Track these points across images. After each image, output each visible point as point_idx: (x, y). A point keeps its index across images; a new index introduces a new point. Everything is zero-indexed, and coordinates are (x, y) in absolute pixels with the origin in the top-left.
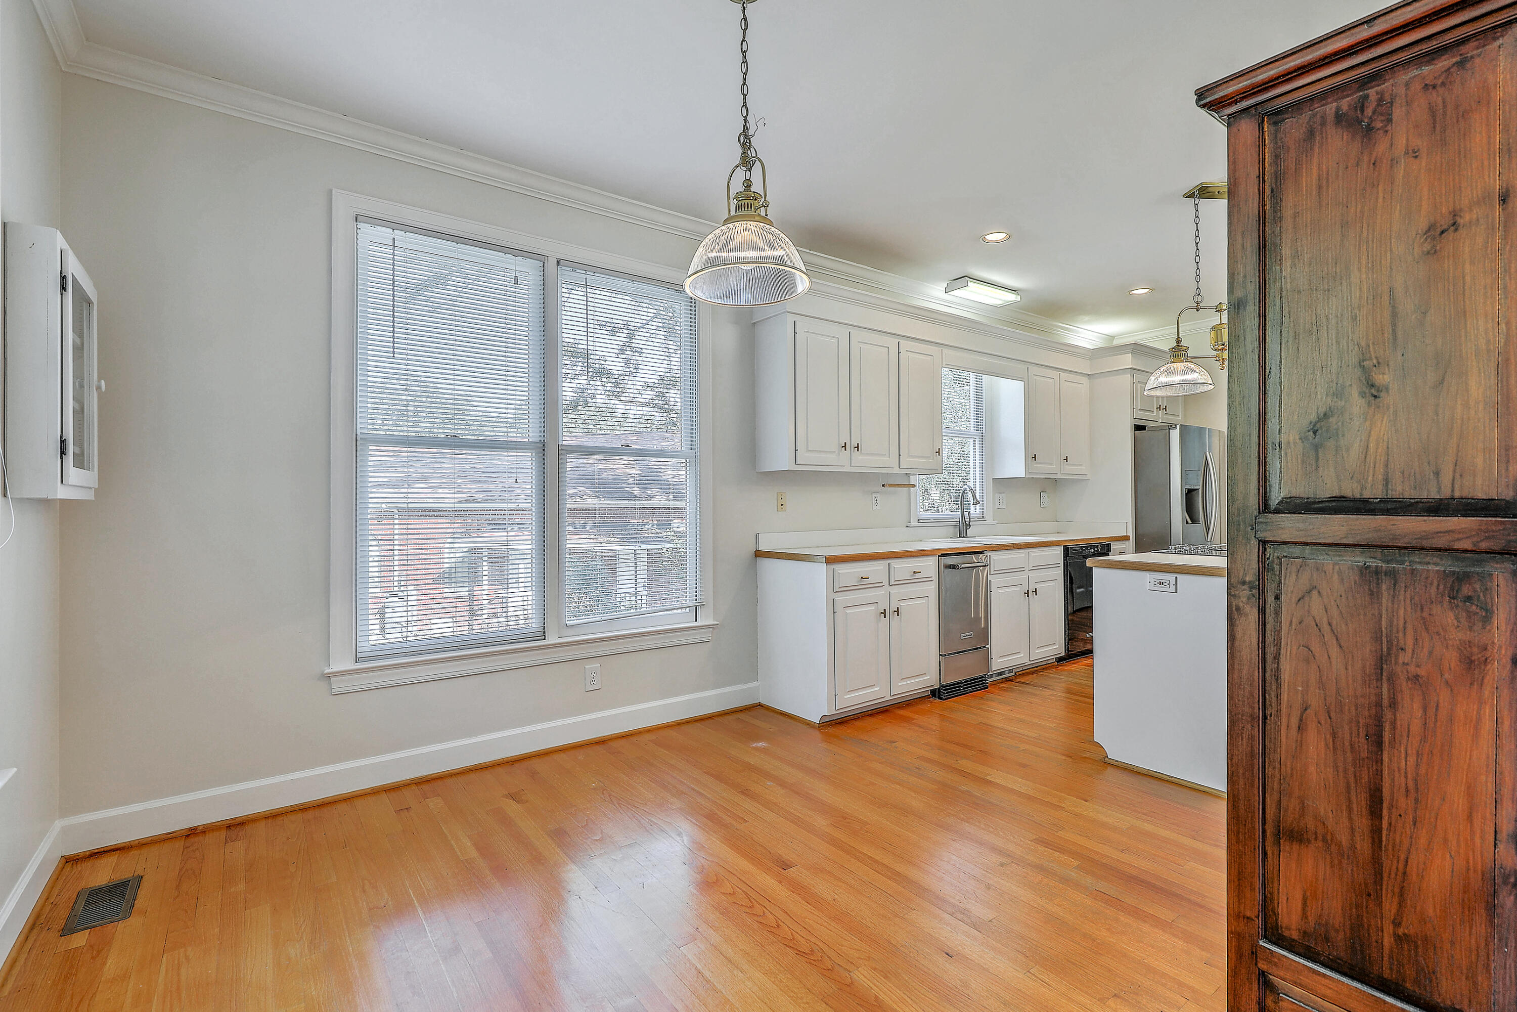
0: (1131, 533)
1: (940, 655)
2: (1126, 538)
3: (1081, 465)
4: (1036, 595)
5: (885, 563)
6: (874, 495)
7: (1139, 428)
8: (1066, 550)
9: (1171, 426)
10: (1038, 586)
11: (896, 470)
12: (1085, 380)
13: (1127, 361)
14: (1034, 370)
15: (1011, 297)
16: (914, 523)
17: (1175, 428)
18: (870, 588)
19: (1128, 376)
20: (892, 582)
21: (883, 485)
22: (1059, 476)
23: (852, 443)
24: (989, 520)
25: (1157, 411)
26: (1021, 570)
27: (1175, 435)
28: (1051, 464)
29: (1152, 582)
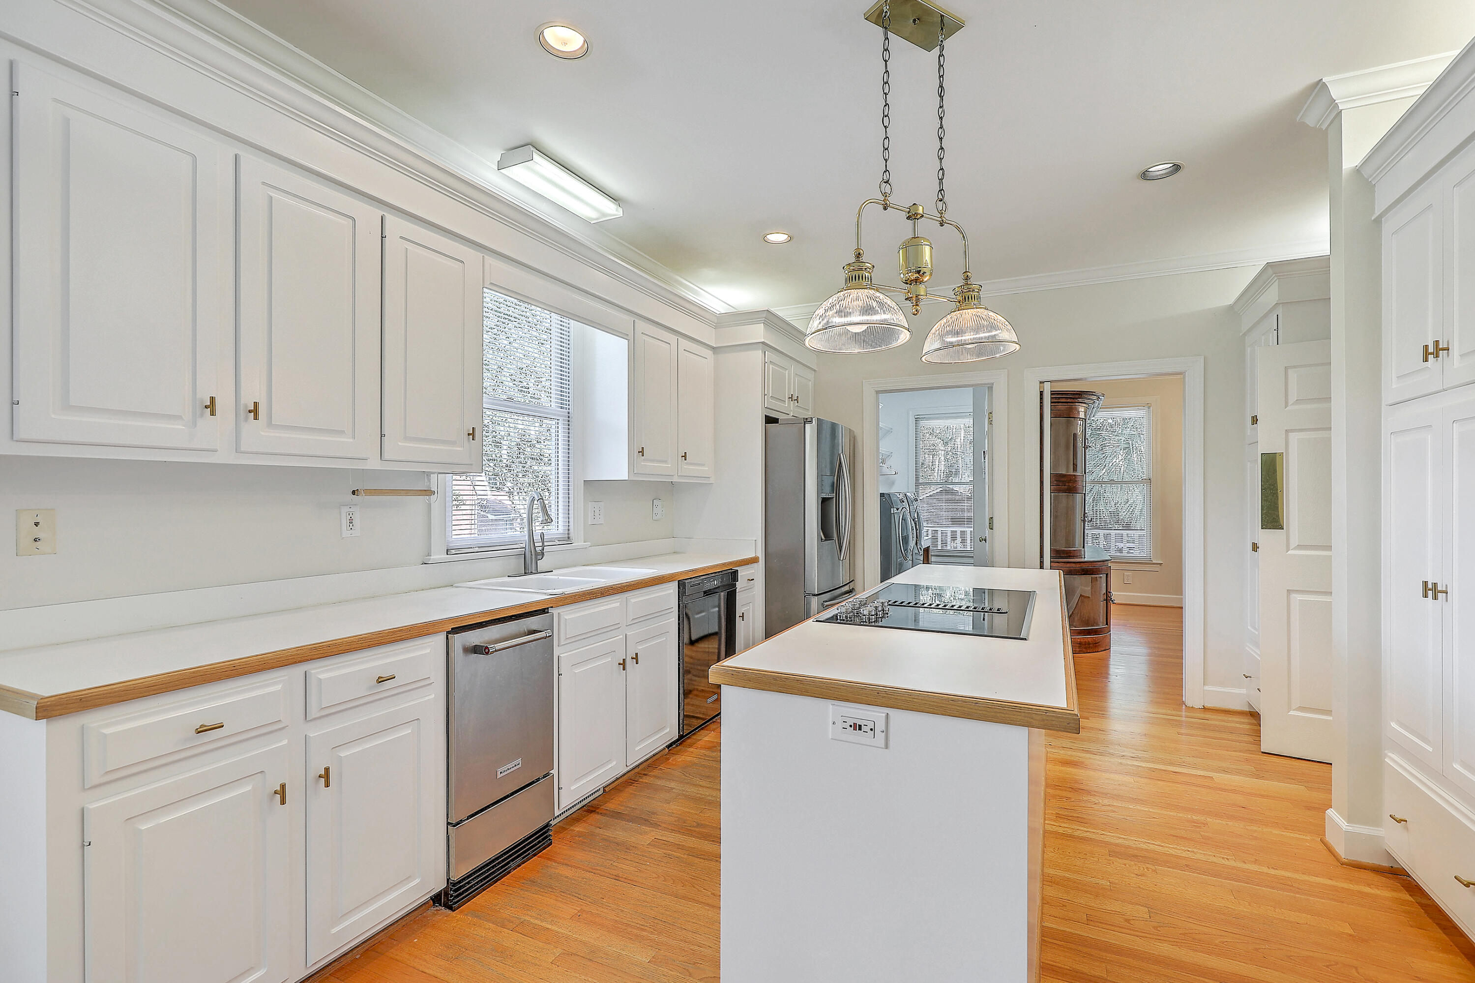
0: (761, 554)
1: (448, 824)
2: (754, 560)
3: (703, 465)
4: (637, 663)
5: (297, 672)
6: (345, 510)
7: (770, 420)
8: (681, 585)
9: (807, 421)
10: (640, 648)
11: (374, 464)
12: (708, 353)
13: (758, 333)
14: (641, 325)
15: (611, 209)
16: (438, 555)
17: (811, 422)
18: (241, 741)
19: (759, 353)
20: (313, 712)
21: (354, 493)
22: (675, 479)
23: (243, 401)
24: (578, 542)
25: (789, 401)
26: (616, 627)
27: (810, 430)
28: (665, 462)
29: (840, 725)
